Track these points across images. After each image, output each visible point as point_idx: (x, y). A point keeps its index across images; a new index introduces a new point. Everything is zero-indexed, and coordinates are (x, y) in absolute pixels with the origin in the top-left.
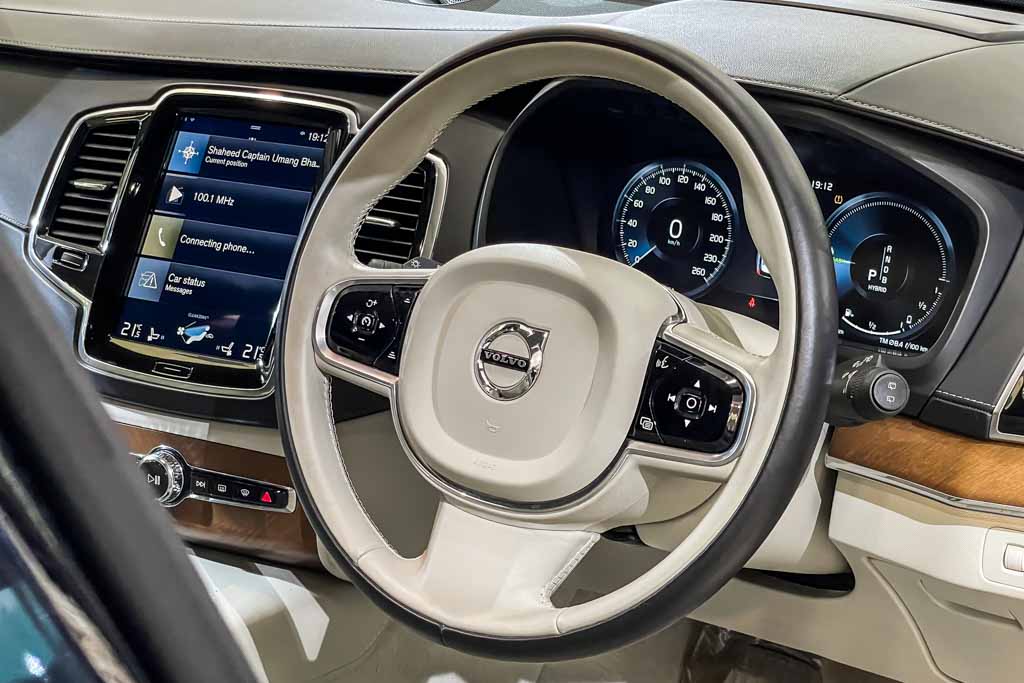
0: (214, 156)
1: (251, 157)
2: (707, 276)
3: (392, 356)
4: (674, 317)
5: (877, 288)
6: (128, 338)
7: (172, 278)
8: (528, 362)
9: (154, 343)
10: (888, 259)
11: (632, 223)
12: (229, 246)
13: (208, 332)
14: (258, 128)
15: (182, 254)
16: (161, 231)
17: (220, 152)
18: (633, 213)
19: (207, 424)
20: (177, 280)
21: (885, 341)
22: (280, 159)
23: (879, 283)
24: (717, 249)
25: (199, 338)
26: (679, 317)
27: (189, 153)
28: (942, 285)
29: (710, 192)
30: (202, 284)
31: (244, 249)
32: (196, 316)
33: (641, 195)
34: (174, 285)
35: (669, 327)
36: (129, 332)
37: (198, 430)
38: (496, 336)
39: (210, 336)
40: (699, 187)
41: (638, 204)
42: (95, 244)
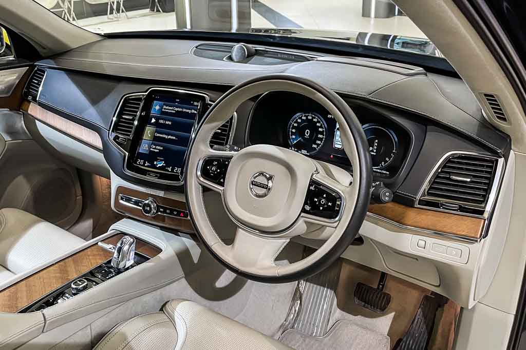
1: (176, 109)
2: (317, 147)
3: (222, 180)
4: (315, 171)
5: (372, 153)
6: (140, 164)
8: (267, 185)
9: (147, 166)
10: (376, 144)
11: (294, 131)
12: (170, 137)
13: (164, 163)
14: (178, 100)
15: (155, 139)
16: (149, 131)
17: (167, 108)
18: (294, 127)
19: (163, 192)
20: (154, 147)
21: (375, 170)
22: (185, 110)
23: (373, 152)
24: (321, 139)
25: (161, 165)
26: (317, 171)
27: (157, 108)
28: (394, 153)
29: (318, 122)
30: (162, 148)
31: (174, 138)
32: (160, 158)
33: (296, 122)
34: (153, 148)
35: (314, 175)
36: (140, 163)
37: (161, 194)
38: (256, 177)
39: (164, 165)
40: (315, 120)
41: (296, 125)
42: (129, 135)
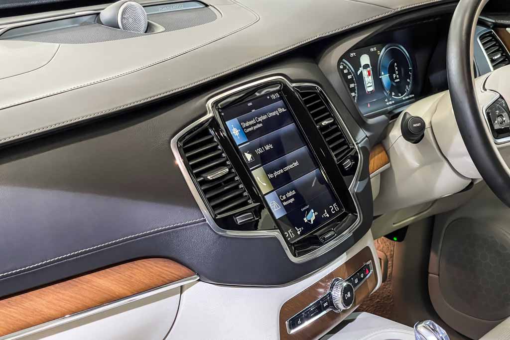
1: (260, 120)
6: (291, 240)
7: (282, 198)
10: (396, 68)
13: (314, 212)
14: (251, 104)
15: (275, 184)
16: (258, 178)
17: (248, 124)
21: (404, 98)
22: (271, 115)
23: (397, 78)
24: (354, 90)
28: (411, 71)
30: (294, 192)
32: (305, 208)
34: (285, 200)
36: (289, 237)
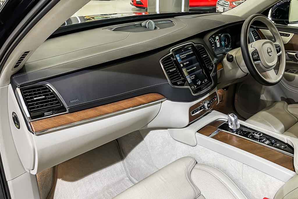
0: (182, 57)
1: (185, 55)
10: (227, 40)
14: (183, 50)
15: (189, 73)
16: (184, 71)
20: (192, 77)
21: (228, 49)
22: (188, 53)
27: (179, 58)
30: (194, 76)
31: (196, 67)
32: (197, 80)
39: (201, 82)
